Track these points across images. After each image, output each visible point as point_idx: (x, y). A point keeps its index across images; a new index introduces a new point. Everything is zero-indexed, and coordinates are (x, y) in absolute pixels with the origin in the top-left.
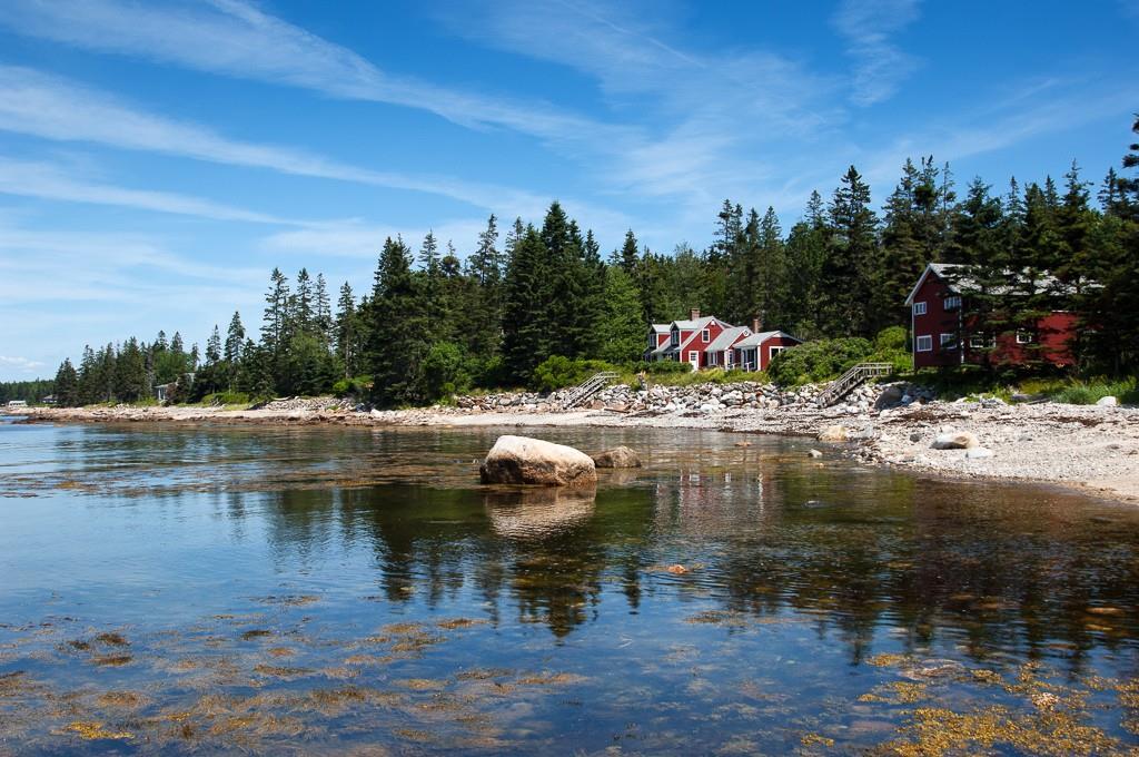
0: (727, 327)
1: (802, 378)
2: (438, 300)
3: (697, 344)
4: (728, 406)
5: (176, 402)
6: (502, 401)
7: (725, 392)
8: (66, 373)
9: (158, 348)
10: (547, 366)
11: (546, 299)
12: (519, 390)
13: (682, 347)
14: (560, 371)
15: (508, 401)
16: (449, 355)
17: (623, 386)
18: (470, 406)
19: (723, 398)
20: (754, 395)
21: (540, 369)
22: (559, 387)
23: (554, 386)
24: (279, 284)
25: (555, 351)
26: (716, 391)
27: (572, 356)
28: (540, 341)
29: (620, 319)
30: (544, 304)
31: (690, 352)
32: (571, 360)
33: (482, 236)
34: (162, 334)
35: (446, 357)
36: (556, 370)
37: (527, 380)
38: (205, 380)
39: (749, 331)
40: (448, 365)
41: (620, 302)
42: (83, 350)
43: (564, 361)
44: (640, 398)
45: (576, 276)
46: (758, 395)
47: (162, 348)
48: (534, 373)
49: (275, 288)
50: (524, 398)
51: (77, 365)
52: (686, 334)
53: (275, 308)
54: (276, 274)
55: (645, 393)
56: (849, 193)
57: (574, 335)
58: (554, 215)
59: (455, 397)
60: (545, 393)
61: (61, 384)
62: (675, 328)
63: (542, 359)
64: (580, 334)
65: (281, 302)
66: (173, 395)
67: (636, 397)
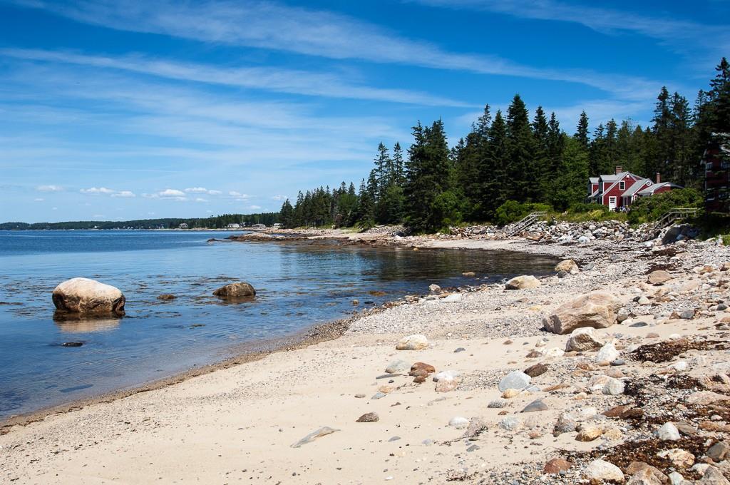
0: (638, 179)
1: (640, 219)
2: (443, 163)
3: (616, 191)
4: (597, 238)
5: (341, 226)
6: (475, 231)
7: (597, 227)
8: (287, 207)
9: (341, 193)
10: (503, 208)
11: (505, 162)
12: (487, 223)
13: (604, 193)
14: (512, 211)
15: (478, 231)
16: (448, 199)
17: (545, 222)
18: (456, 234)
19: (594, 232)
20: (613, 230)
21: (499, 209)
22: (510, 222)
23: (506, 221)
24: (382, 153)
25: (511, 198)
26: (592, 227)
27: (522, 200)
28: (500, 190)
29: (572, 174)
30: (504, 166)
31: (610, 197)
32: (521, 204)
33: (480, 119)
34: (344, 183)
35: (445, 201)
36: (509, 210)
37: (492, 216)
38: (356, 213)
39: (651, 182)
40: (446, 206)
41: (572, 162)
42: (298, 194)
43: (514, 204)
44: (550, 230)
45: (527, 147)
46: (615, 231)
47: (344, 192)
48: (495, 212)
49: (380, 155)
50: (489, 229)
51: (293, 204)
52: (608, 185)
53: (380, 168)
54: (381, 146)
55: (554, 227)
56: (721, 78)
57: (523, 186)
58: (516, 104)
59: (451, 228)
60: (501, 226)
61: (283, 215)
62: (601, 181)
63: (502, 202)
64: (526, 185)
65: (384, 164)
66: (339, 221)
67: (548, 230)
